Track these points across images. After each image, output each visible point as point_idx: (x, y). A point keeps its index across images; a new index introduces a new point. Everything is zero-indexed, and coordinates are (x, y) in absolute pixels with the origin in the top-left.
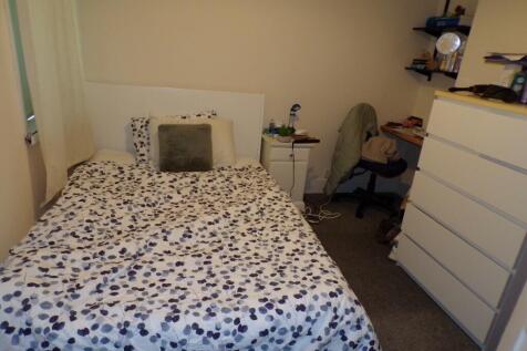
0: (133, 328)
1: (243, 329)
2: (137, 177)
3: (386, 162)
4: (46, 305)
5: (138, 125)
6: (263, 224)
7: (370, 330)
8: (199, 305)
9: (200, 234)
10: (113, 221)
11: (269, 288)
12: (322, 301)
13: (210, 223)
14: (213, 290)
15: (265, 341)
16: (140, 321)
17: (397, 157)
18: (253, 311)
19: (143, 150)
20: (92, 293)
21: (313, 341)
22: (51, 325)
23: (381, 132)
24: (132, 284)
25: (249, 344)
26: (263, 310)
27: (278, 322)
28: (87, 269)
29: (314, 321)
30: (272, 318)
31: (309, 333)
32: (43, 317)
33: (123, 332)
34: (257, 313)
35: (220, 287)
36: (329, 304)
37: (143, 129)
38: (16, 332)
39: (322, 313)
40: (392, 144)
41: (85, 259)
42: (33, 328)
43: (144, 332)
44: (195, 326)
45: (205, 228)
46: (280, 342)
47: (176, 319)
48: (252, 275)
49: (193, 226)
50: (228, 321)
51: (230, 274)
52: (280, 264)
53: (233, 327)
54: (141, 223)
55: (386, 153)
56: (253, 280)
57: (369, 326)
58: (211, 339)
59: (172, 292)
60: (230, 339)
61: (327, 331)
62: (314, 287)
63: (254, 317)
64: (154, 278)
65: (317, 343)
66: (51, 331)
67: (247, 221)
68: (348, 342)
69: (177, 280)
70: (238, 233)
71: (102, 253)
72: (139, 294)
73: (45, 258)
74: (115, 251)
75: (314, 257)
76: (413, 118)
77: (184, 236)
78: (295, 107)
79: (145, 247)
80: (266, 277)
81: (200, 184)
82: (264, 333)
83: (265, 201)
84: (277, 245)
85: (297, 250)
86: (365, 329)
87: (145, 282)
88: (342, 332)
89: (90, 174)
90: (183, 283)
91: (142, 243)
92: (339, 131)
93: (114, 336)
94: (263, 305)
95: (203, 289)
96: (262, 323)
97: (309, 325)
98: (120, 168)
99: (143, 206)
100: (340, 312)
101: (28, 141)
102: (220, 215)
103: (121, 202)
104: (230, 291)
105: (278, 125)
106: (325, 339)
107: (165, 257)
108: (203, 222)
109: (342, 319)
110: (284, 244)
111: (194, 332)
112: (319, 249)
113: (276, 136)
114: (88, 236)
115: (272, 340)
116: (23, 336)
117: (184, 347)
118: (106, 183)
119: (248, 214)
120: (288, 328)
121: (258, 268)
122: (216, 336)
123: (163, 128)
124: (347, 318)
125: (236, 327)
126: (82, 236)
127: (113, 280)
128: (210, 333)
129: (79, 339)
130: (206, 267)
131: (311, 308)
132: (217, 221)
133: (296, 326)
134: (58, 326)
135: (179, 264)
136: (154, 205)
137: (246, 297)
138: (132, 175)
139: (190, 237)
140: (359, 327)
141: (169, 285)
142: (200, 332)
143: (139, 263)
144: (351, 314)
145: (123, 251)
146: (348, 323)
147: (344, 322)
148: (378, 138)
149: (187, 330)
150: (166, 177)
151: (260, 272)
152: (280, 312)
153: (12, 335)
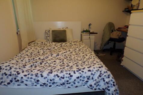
0: (39, 75)
1: (71, 76)
2: (46, 44)
3: (118, 38)
4: (16, 68)
5: (47, 31)
6: (80, 52)
7: (113, 78)
8: (59, 70)
9: (62, 55)
10: (38, 52)
11: (80, 66)
12: (96, 69)
13: (64, 53)
14: (64, 67)
15: (78, 80)
16: (41, 73)
17: (121, 37)
18: (74, 71)
19: (48, 38)
20: (29, 67)
21: (94, 81)
22: (17, 73)
23: (116, 30)
24: (41, 66)
25: (73, 81)
26: (77, 71)
27: (82, 74)
28: (29, 62)
29: (94, 75)
30: (80, 73)
31: (93, 79)
32: (15, 71)
33: (36, 76)
34: (76, 72)
35: (65, 66)
36: (99, 70)
37: (48, 33)
38: (8, 75)
39: (96, 72)
40: (120, 33)
41: (29, 60)
42: (12, 74)
43: (42, 76)
44: (57, 75)
45: (63, 54)
46: (83, 81)
47: (51, 73)
48: (75, 64)
49: (59, 53)
50: (67, 74)
51: (69, 63)
52: (84, 61)
53: (68, 76)
54: (45, 53)
55: (118, 35)
56: (75, 65)
57: (112, 77)
58: (62, 79)
59: (52, 67)
60: (68, 79)
61: (98, 78)
62: (94, 65)
63: (75, 73)
64: (47, 64)
65: (95, 81)
66: (17, 75)
67: (75, 52)
68: (105, 82)
69: (54, 65)
70: (72, 55)
71: (34, 59)
72: (42, 68)
73: (18, 59)
74: (37, 58)
75: (95, 59)
76: (126, 26)
77: (57, 55)
78: (90, 25)
79: (46, 58)
80: (79, 64)
81: (63, 45)
82: (78, 78)
83: (81, 47)
84: (84, 57)
85: (90, 58)
86: (111, 78)
87: (44, 65)
88: (103, 79)
89: (34, 44)
90: (55, 66)
91: (45, 57)
92: (103, 31)
93: (34, 77)
94: (78, 70)
95: (61, 67)
96: (77, 75)
97: (92, 76)
98: (42, 42)
99: (47, 49)
100: (102, 72)
101: (17, 33)
102: (68, 51)
103: (41, 49)
104: (68, 67)
105: (85, 30)
106: (98, 80)
107: (51, 60)
108: (63, 52)
109: (103, 74)
110: (86, 57)
111: (57, 77)
112: (96, 57)
113: (85, 33)
114: (31, 55)
115: (80, 80)
116: (9, 76)
117: (54, 81)
118: (38, 45)
119: (76, 51)
120: (86, 77)
121: (77, 62)
122: (63, 78)
123: (53, 31)
124: (105, 74)
125: (69, 76)
126: (29, 55)
127: (36, 65)
128: (61, 77)
129: (24, 77)
130: (62, 62)
131: (93, 71)
132: (66, 52)
133: (88, 76)
134: (18, 74)
135: (54, 61)
136: (50, 50)
137: (73, 68)
138: (45, 43)
139: (59, 56)
140: (109, 77)
141: (51, 66)
142: (58, 77)
143: (43, 61)
144: (106, 73)
145: (40, 58)
146: (105, 76)
147: (104, 76)
148: (115, 32)
149: (55, 76)
150: (54, 43)
151: (78, 63)
152: (83, 72)
153: (7, 76)
